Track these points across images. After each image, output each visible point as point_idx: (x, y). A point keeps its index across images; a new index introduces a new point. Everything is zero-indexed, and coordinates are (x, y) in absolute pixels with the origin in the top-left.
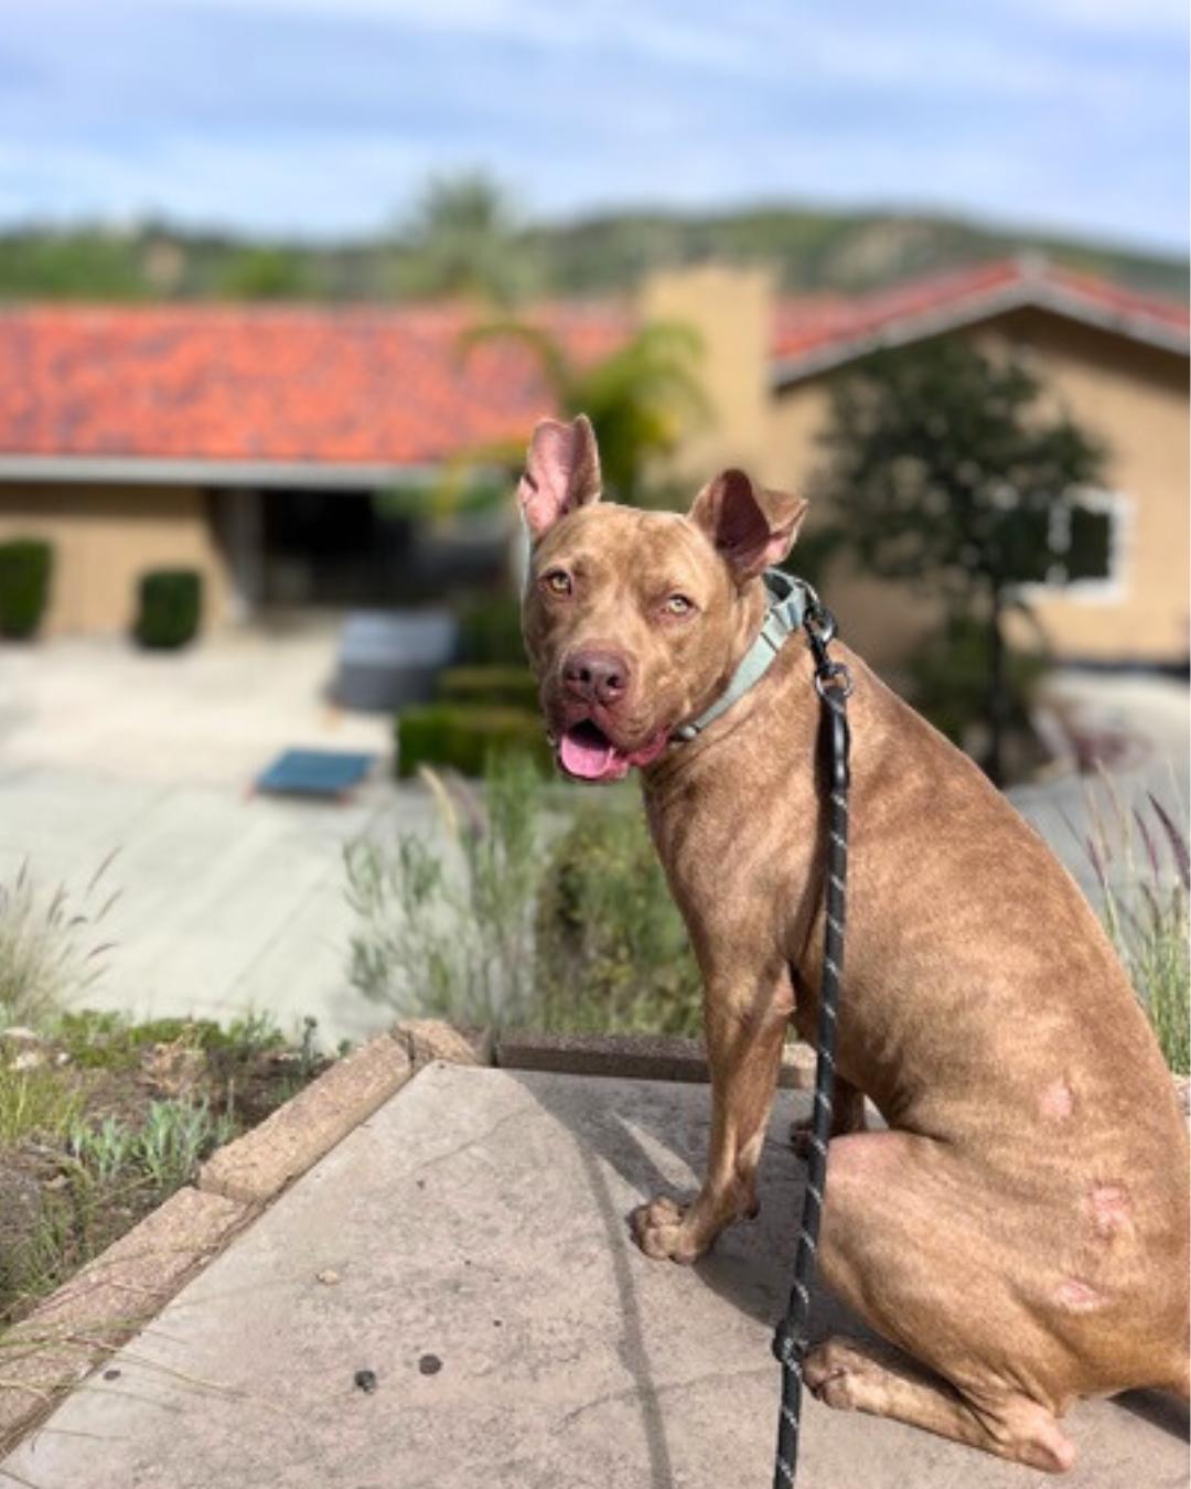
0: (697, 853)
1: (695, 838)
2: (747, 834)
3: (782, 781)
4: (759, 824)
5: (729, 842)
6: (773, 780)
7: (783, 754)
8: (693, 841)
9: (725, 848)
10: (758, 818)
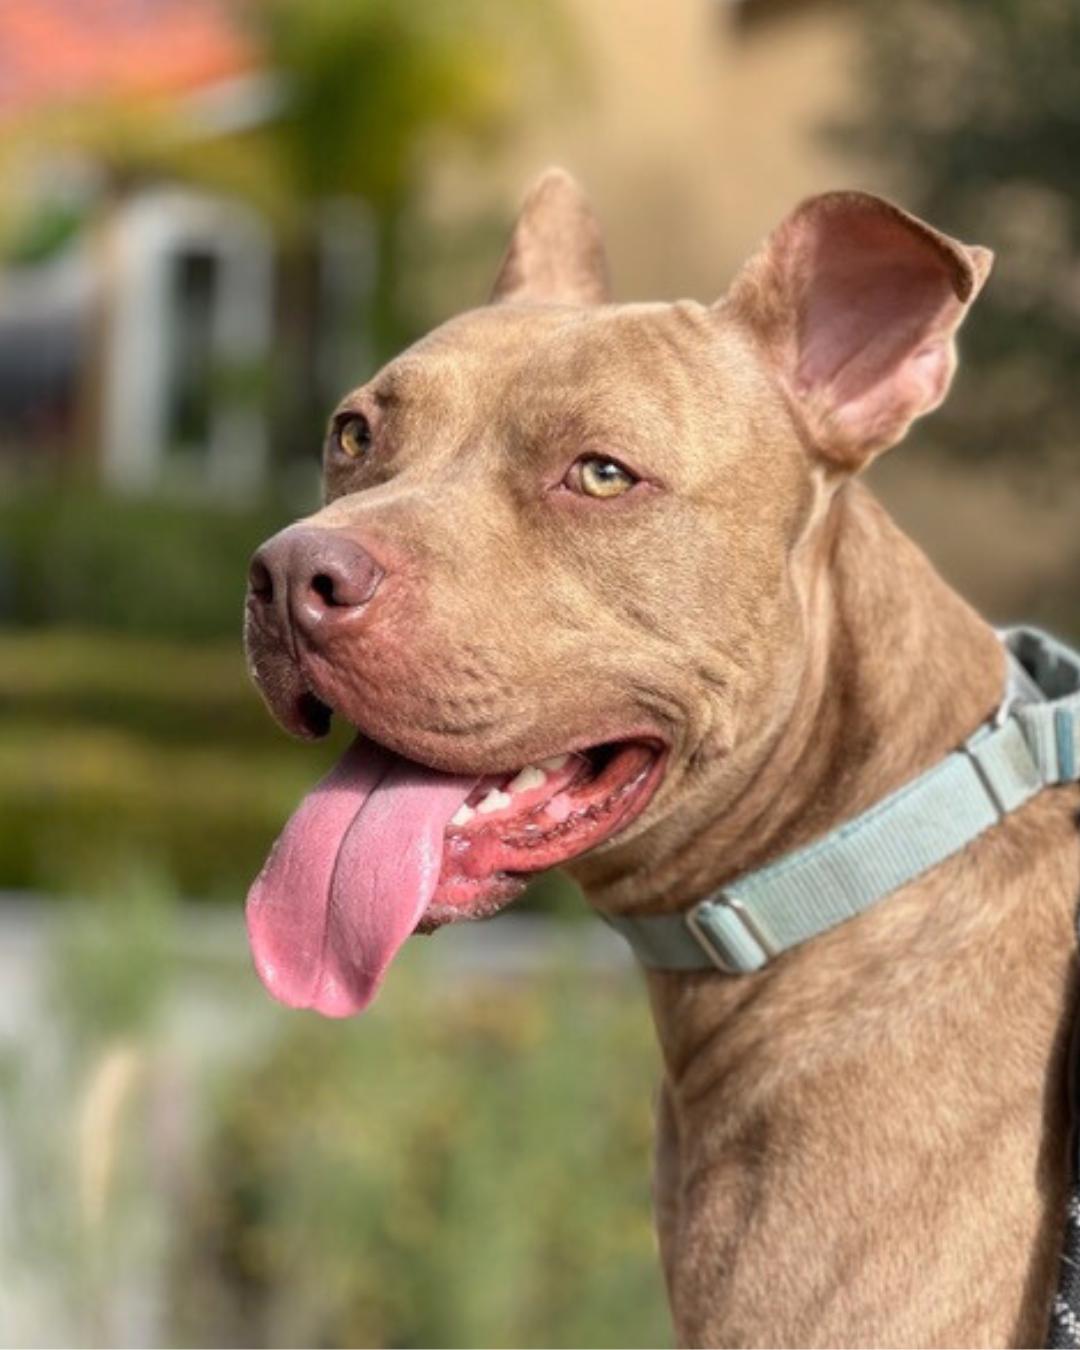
0: (752, 1312)
1: (749, 1271)
2: (876, 1277)
3: (977, 1147)
4: (908, 1248)
5: (832, 1289)
6: (957, 1142)
7: (984, 1074)
8: (748, 1278)
9: (820, 1302)
10: (908, 1234)
